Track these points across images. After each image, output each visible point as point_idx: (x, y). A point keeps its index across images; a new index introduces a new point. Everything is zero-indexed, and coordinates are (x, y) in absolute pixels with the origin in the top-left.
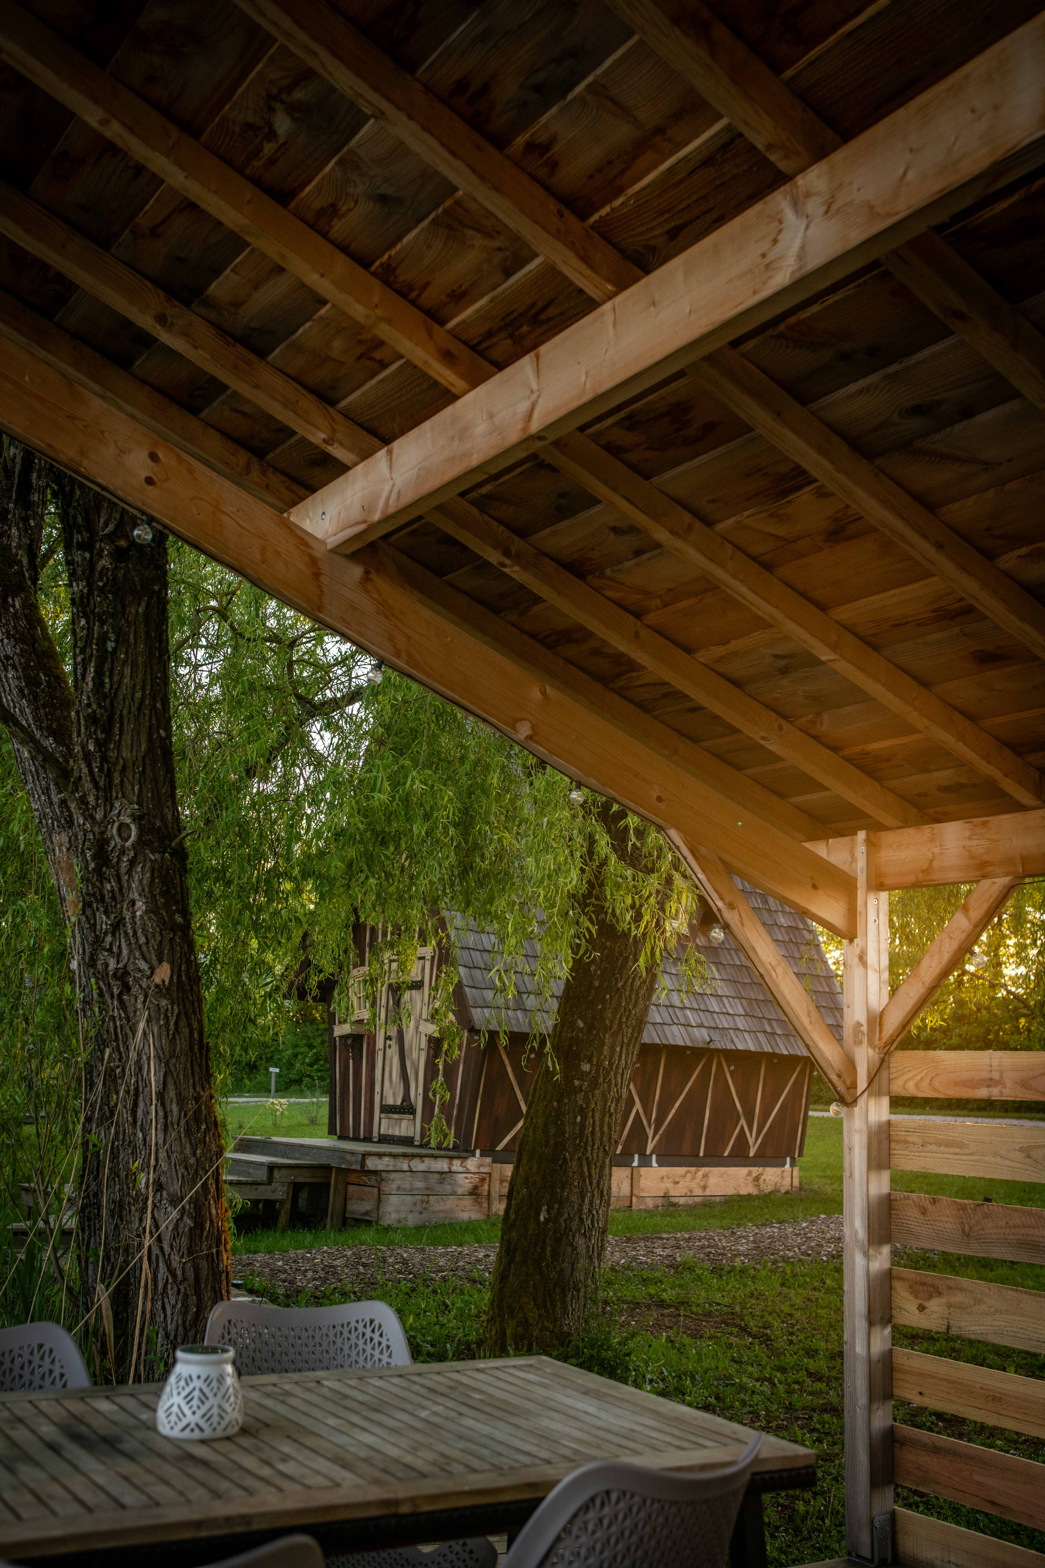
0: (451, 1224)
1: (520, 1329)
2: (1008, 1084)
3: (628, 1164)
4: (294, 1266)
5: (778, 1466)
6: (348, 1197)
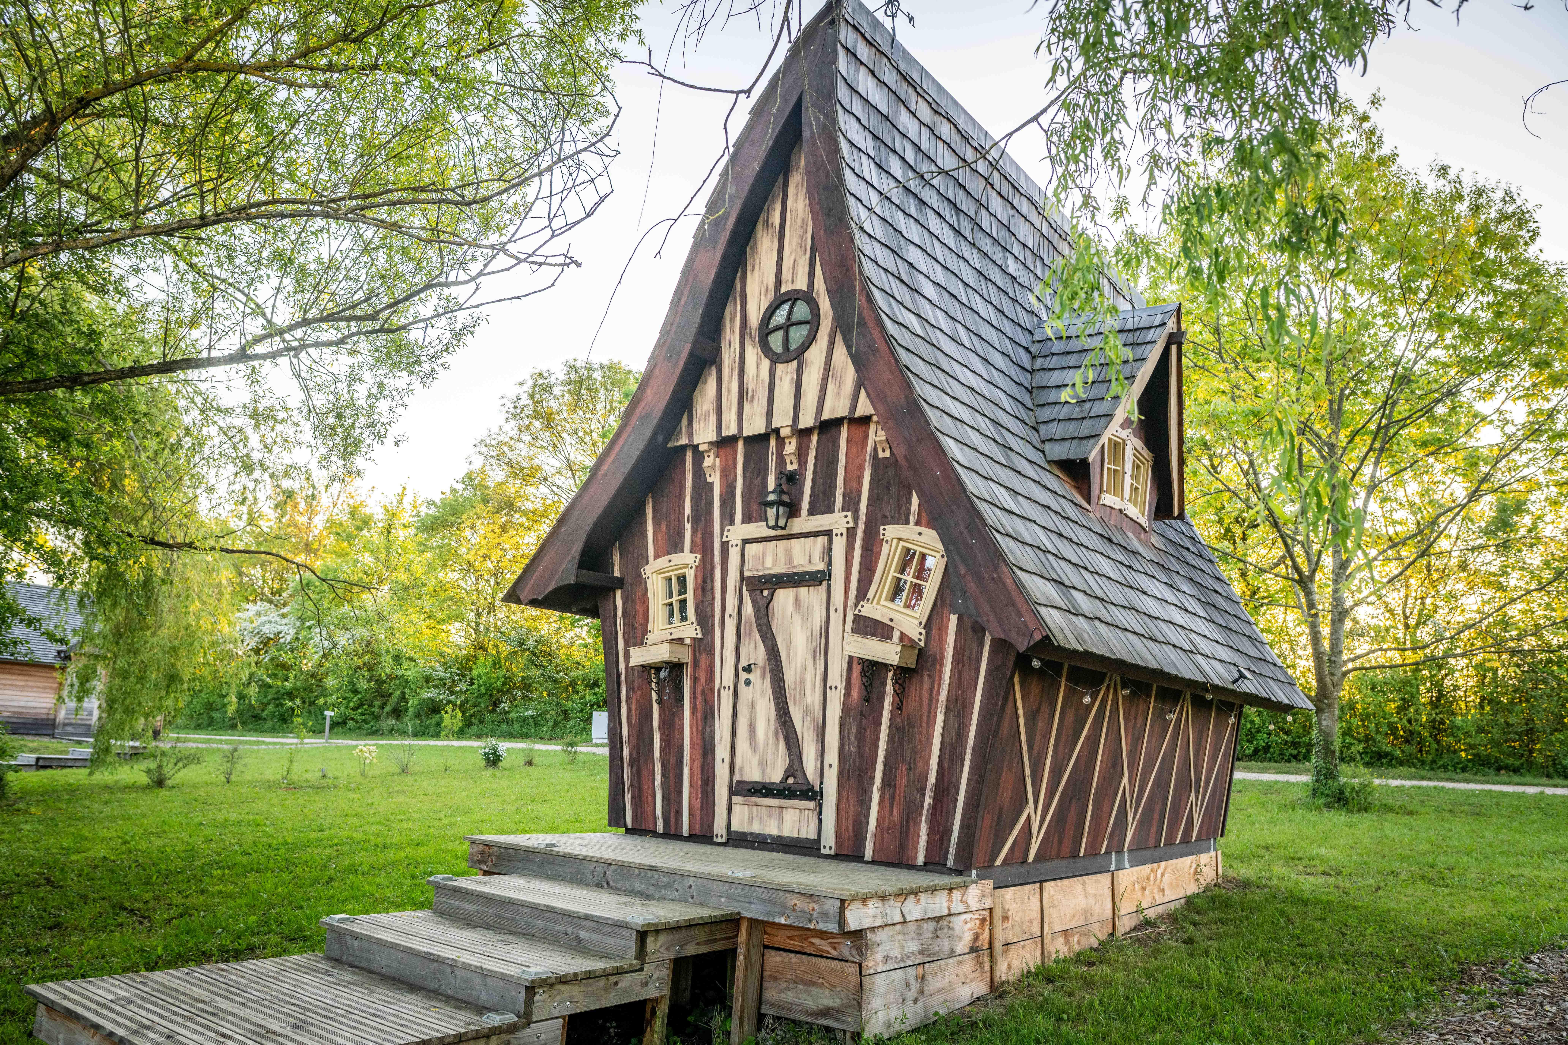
3: (1108, 868)
6: (766, 974)
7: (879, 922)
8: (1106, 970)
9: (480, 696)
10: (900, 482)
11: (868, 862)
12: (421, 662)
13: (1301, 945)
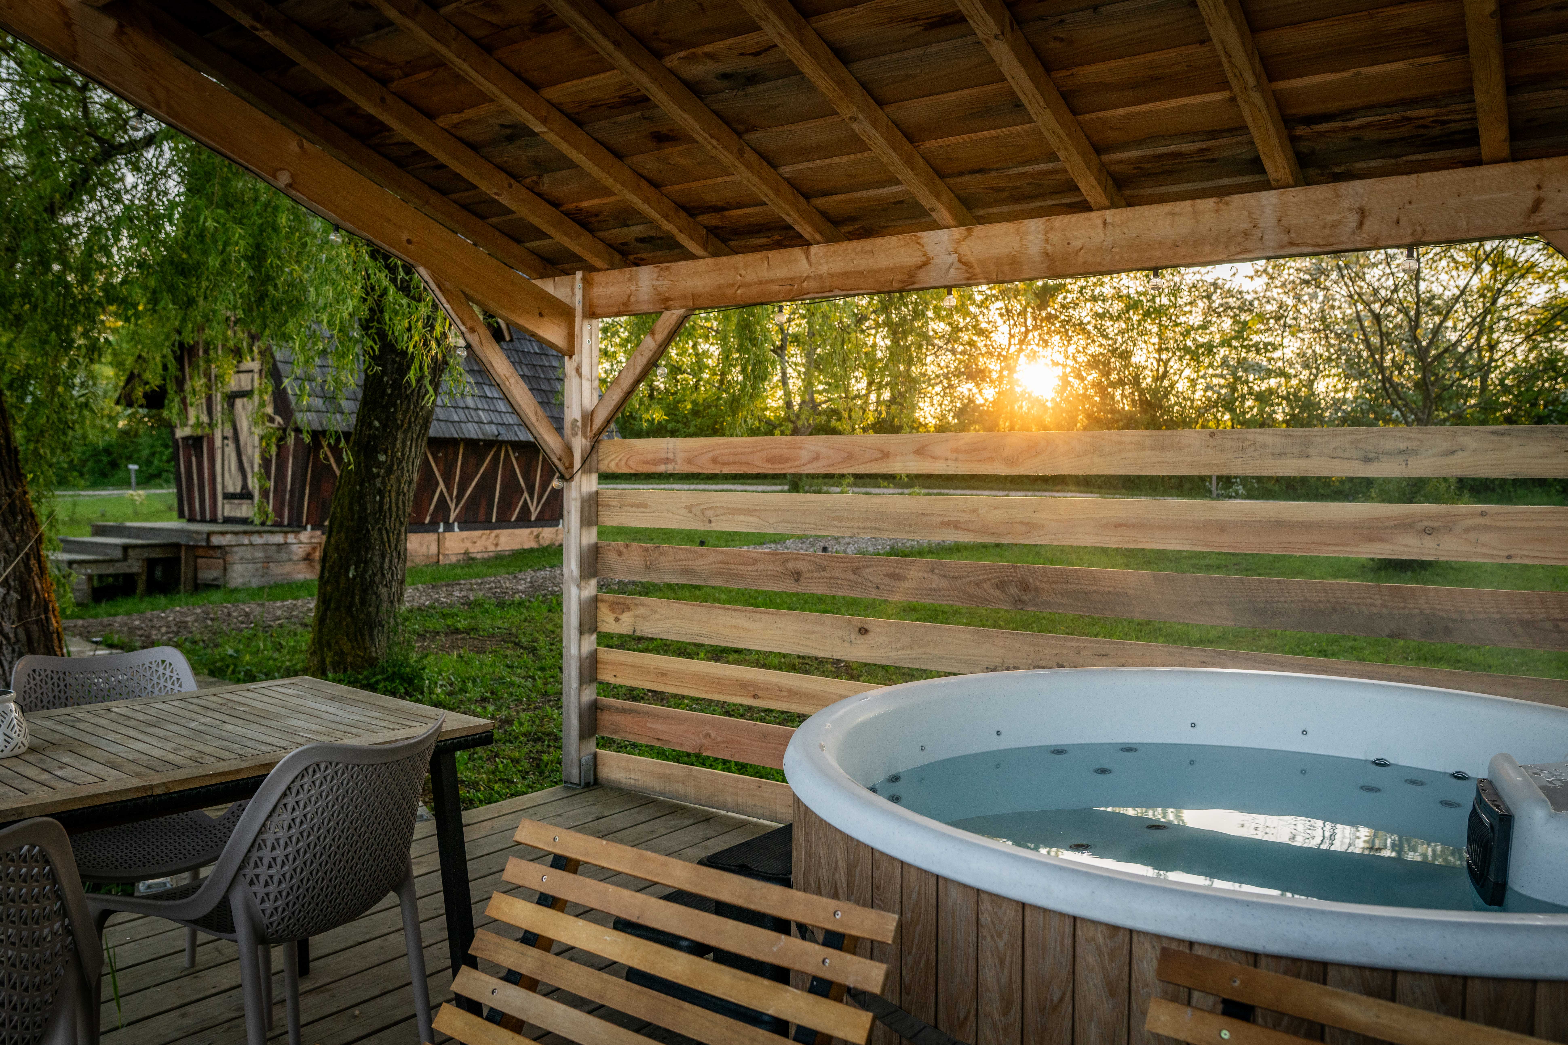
0: (288, 584)
1: (337, 658)
2: (679, 462)
3: (435, 531)
4: (150, 624)
5: (464, 734)
6: (198, 567)
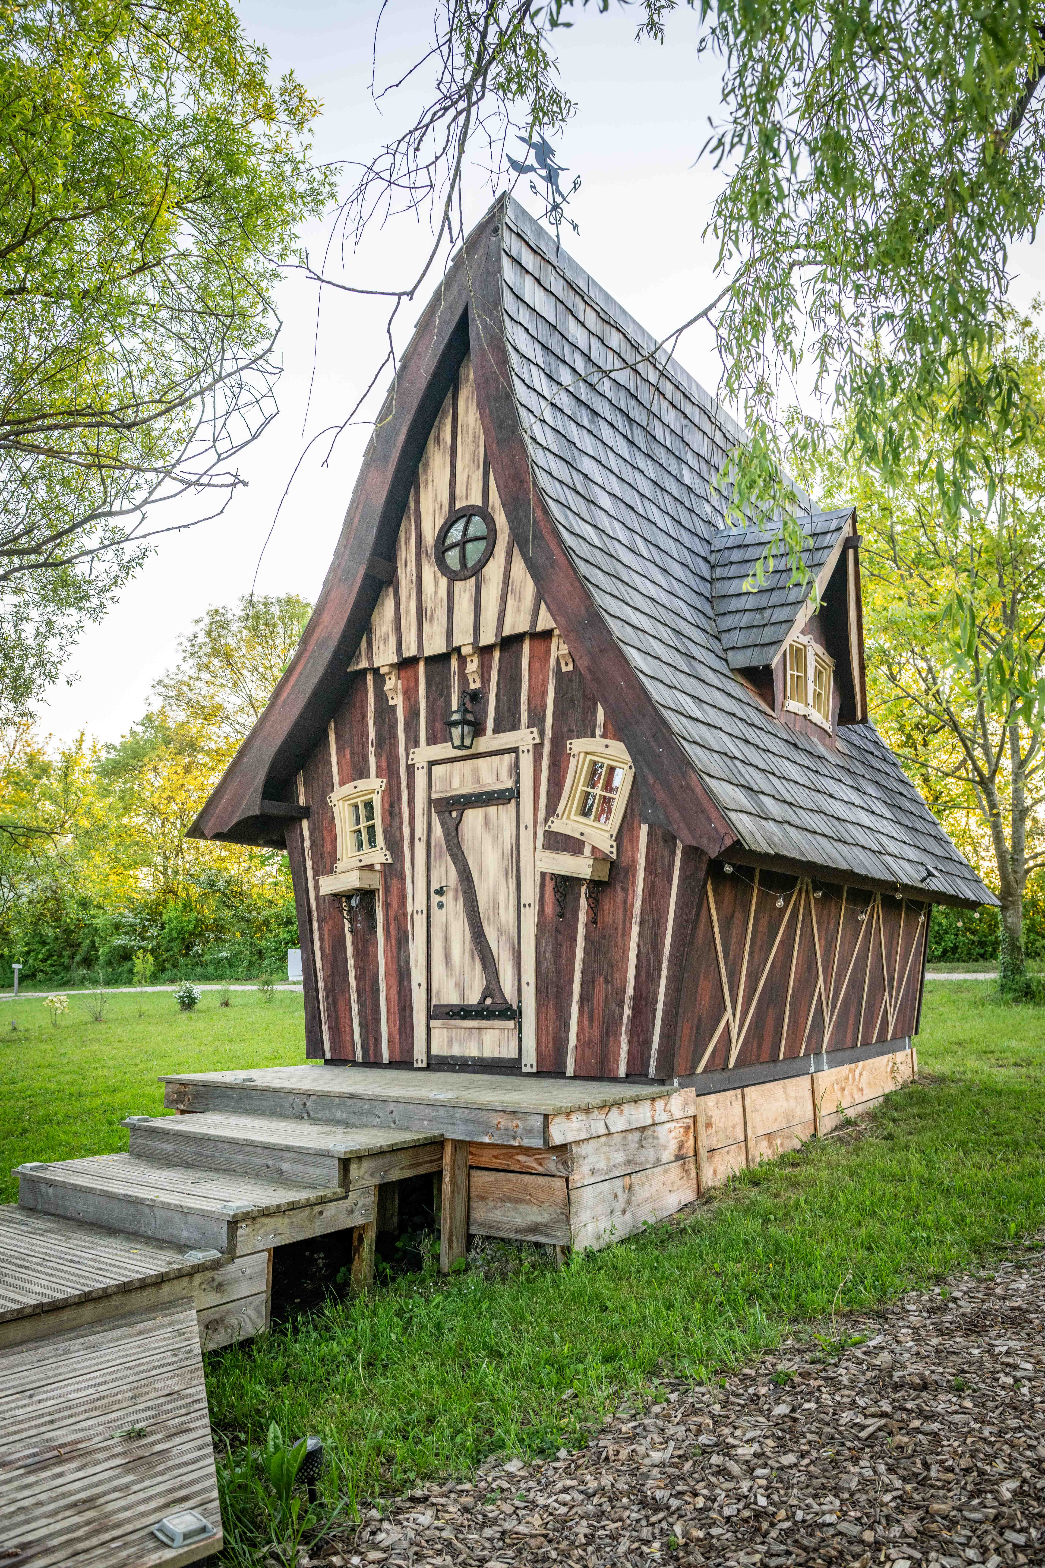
3: (808, 1071)
6: (472, 1194)
7: (584, 1136)
8: (810, 1170)
9: (172, 940)
10: (585, 696)
11: (570, 1078)
12: (109, 909)
13: (998, 1134)
